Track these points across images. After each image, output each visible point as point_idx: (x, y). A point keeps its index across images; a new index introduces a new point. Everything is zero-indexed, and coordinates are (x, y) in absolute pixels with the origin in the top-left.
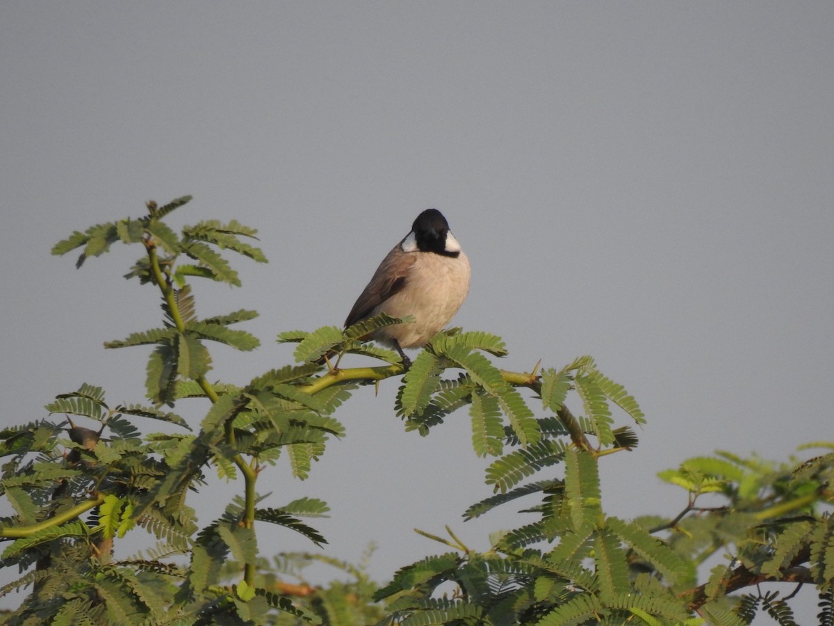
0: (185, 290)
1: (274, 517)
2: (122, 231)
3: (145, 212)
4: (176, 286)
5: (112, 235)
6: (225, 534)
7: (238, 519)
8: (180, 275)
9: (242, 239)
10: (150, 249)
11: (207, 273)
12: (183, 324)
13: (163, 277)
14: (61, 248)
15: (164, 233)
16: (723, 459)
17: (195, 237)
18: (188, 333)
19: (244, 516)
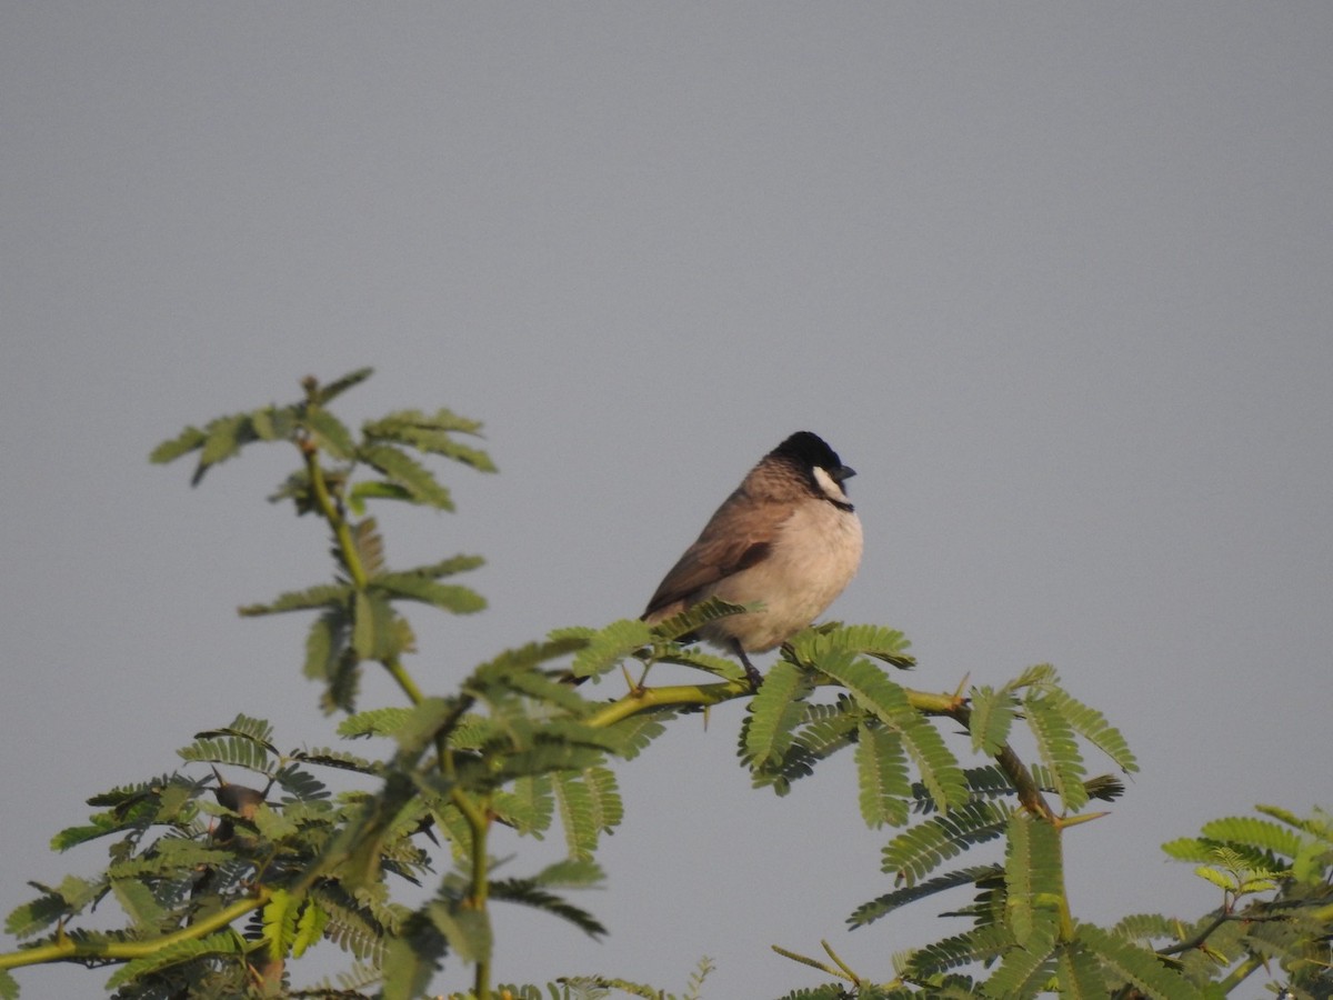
0: (368, 525)
1: (519, 892)
2: (262, 425)
3: (298, 395)
4: (353, 518)
5: (245, 432)
6: (443, 921)
7: (462, 898)
8: (359, 497)
9: (457, 438)
10: (309, 455)
11: (400, 493)
12: (363, 575)
13: (330, 502)
14: (166, 453)
15: (331, 428)
16: (1268, 819)
17: (382, 438)
18: (371, 588)
19: (472, 891)
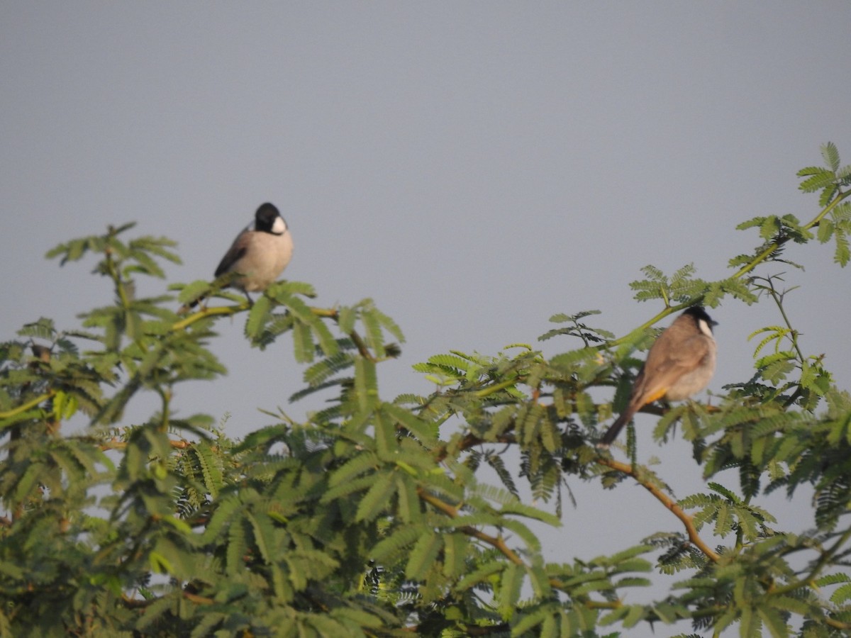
0: (131, 282)
2: (92, 243)
3: (103, 231)
4: (124, 279)
5: (85, 246)
6: (149, 435)
7: (157, 426)
8: (127, 271)
9: (167, 249)
10: (109, 255)
11: (143, 270)
12: (127, 302)
13: (115, 272)
14: (51, 255)
15: (118, 245)
16: (455, 355)
17: (137, 248)
18: (132, 309)
19: (162, 424)
